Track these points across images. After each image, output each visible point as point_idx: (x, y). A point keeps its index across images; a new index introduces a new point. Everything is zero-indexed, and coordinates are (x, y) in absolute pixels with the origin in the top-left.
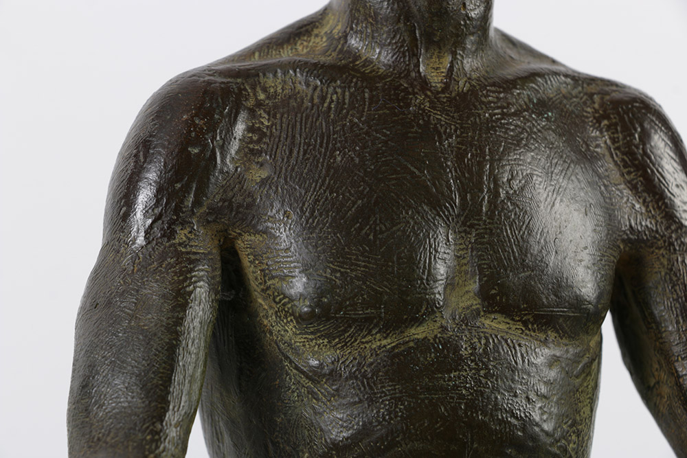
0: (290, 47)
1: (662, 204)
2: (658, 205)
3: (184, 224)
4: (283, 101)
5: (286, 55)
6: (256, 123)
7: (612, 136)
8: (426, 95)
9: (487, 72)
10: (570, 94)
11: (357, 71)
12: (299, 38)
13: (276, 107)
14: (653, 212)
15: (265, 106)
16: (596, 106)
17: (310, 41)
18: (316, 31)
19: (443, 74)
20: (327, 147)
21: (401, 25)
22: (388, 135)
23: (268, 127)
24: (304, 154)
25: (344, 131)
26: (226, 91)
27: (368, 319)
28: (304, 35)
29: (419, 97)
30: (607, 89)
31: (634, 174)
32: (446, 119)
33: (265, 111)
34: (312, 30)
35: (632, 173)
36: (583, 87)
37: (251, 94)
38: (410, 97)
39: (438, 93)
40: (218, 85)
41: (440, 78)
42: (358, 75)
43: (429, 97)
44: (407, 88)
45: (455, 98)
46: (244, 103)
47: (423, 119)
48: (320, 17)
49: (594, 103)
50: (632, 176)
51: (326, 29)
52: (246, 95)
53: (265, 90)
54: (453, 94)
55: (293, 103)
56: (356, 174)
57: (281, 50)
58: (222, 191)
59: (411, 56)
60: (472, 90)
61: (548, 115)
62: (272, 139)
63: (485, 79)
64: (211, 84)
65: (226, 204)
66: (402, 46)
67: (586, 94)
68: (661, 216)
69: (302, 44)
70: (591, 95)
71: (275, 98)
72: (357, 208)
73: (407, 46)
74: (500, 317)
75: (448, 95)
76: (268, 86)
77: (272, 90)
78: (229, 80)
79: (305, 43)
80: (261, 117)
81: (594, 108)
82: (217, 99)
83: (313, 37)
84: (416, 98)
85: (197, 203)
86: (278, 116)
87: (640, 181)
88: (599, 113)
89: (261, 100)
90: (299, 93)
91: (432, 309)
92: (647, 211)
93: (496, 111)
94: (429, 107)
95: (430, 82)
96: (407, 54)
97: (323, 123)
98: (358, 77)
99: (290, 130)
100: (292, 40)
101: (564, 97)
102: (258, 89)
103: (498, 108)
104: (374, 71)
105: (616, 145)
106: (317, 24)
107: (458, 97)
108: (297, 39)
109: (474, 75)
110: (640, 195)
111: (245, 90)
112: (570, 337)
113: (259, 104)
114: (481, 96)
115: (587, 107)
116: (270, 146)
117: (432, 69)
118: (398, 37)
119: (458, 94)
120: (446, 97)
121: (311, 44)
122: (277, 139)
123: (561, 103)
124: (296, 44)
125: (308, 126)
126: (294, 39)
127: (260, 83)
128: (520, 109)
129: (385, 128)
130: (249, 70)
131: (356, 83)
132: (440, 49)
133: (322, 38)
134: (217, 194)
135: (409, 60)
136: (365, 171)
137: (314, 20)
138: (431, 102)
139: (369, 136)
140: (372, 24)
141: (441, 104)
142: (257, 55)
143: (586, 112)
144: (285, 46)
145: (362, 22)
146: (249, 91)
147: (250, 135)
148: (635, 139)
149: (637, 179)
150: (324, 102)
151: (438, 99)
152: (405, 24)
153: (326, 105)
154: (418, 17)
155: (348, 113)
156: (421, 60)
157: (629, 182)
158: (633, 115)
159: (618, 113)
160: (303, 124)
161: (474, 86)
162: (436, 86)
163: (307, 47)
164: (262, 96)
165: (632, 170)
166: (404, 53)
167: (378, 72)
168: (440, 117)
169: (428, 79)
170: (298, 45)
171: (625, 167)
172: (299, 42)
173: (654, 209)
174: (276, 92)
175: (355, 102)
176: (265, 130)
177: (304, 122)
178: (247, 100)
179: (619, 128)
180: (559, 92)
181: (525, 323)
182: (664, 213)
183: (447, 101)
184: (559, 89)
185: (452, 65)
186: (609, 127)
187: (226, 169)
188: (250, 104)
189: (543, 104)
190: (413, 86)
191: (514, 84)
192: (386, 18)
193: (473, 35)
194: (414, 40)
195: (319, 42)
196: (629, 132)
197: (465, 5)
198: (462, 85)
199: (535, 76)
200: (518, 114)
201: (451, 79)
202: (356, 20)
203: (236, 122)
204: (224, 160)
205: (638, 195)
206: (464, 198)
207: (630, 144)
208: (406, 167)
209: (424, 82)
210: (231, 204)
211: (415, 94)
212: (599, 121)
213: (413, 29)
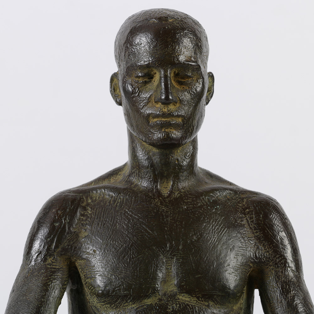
0: (107, 180)
1: (272, 246)
2: (270, 246)
3: (50, 255)
4: (98, 202)
5: (106, 183)
6: (85, 212)
7: (250, 216)
8: (159, 199)
9: (190, 189)
10: (232, 198)
11: (131, 189)
12: (112, 176)
13: (95, 205)
14: (267, 249)
15: (90, 205)
16: (244, 203)
17: (116, 177)
18: (120, 173)
19: (168, 190)
20: (114, 222)
21: (149, 169)
22: (140, 217)
23: (90, 214)
24: (104, 225)
25: (121, 215)
26: (73, 201)
27: (126, 296)
28: (115, 175)
29: (156, 200)
30: (251, 195)
31: (259, 233)
32: (166, 209)
33: (90, 207)
34: (119, 172)
35: (258, 232)
36: (239, 195)
37: (85, 200)
38: (152, 200)
39: (165, 198)
40: (70, 196)
41: (167, 192)
42: (131, 191)
43: (160, 200)
44: (151, 196)
45: (172, 200)
46: (81, 204)
47: (156, 210)
48: (123, 167)
49: (243, 202)
50: (258, 234)
51: (124, 172)
52: (82, 201)
53: (91, 198)
54: (172, 199)
55: (102, 204)
56: (124, 233)
57: (104, 181)
58: (68, 241)
59: (154, 182)
60: (181, 197)
61: (217, 207)
62: (91, 219)
63: (188, 192)
64: (68, 196)
65: (70, 247)
66: (150, 178)
67: (240, 198)
68: (271, 251)
69: (113, 178)
70: (243, 199)
71: (95, 202)
72: (123, 248)
73: (152, 178)
74: (186, 295)
75: (169, 199)
76: (93, 197)
77: (94, 198)
78: (77, 194)
79: (114, 178)
80: (88, 210)
81: (243, 204)
82: (69, 202)
83: (118, 175)
84: (155, 201)
85: (56, 247)
86: (95, 209)
87: (262, 236)
88: (245, 206)
89: (89, 203)
90: (105, 199)
91: (155, 291)
92: (264, 249)
93: (190, 206)
94: (160, 204)
95: (162, 194)
96: (152, 182)
97: (113, 212)
98: (131, 192)
99: (99, 215)
100: (109, 177)
101: (228, 199)
102: (89, 198)
104: (138, 189)
105: (251, 220)
106: (121, 170)
107: (173, 200)
108: (111, 176)
109: (183, 191)
110: (261, 242)
111: (83, 198)
112: (220, 304)
113: (88, 204)
114: (184, 199)
115: (240, 204)
116: (90, 222)
117: (166, 188)
118: (148, 174)
119: (174, 199)
120: (168, 200)
121: (116, 178)
122: (93, 219)
123: (225, 202)
124: (110, 179)
125: (107, 213)
126: (110, 176)
127: (90, 195)
128: (203, 204)
129: (139, 214)
130: (86, 190)
131: (129, 194)
132: (167, 179)
133: (121, 176)
134: (65, 243)
135: (153, 184)
136: (128, 232)
137: (121, 168)
138: (161, 202)
139: (131, 217)
140: (138, 169)
141: (165, 203)
142: (93, 183)
143: (239, 206)
144: (106, 180)
145: (135, 169)
146: (85, 199)
147: (82, 217)
148: (260, 217)
149: (260, 235)
150: (115, 203)
151: (165, 201)
152: (151, 169)
153: (115, 204)
154: (156, 166)
155: (124, 207)
156: (158, 184)
157: (257, 236)
158: (261, 207)
159: (254, 206)
160: (105, 213)
161: (182, 195)
162: (165, 195)
163: (115, 179)
164: (90, 201)
165: (258, 231)
166: (151, 181)
167: (139, 190)
168: (164, 208)
169: (161, 192)
170: (111, 179)
171: (255, 230)
172: (112, 178)
173: (268, 248)
174: (96, 199)
175: (128, 203)
176: (89, 215)
177: (105, 211)
178: (83, 203)
179: (253, 213)
180: (226, 197)
181: (198, 298)
182: (273, 250)
183: (168, 201)
184: (226, 196)
185: (172, 186)
186: (249, 212)
187: (70, 232)
188: (84, 204)
189: (215, 203)
190: (154, 195)
191: (201, 194)
192: (143, 166)
193: (183, 173)
194: (155, 175)
195: (120, 177)
196: (257, 214)
197: (178, 160)
198: (176, 194)
199: (213, 190)
200: (201, 207)
201: (171, 192)
202: (133, 167)
203: (76, 212)
204: (69, 228)
205: (260, 242)
206: (171, 243)
207: (257, 220)
208: (146, 230)
209: (159, 194)
210: (72, 247)
211: (154, 199)
212: (244, 210)
213: (154, 171)
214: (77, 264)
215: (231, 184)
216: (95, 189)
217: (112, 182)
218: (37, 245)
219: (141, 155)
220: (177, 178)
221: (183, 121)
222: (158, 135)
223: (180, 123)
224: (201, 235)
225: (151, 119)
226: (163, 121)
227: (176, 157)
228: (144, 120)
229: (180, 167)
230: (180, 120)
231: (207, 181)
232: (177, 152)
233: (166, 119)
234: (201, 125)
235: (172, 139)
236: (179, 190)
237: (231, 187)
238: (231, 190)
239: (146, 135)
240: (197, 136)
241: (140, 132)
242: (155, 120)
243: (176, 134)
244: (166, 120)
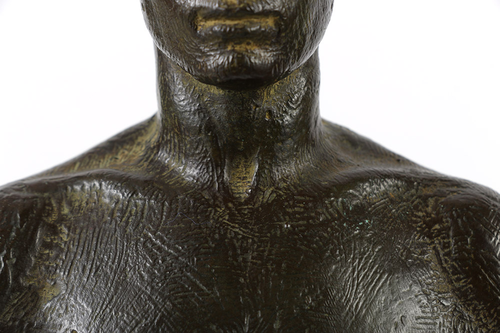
0: (110, 157)
1: (494, 312)
2: (490, 313)
4: (85, 214)
5: (105, 165)
6: (55, 239)
7: (442, 241)
8: (227, 208)
9: (300, 179)
10: (400, 197)
11: (163, 183)
12: (122, 147)
13: (77, 221)
14: (483, 320)
15: (66, 221)
16: (429, 209)
17: (131, 150)
18: (140, 139)
19: (249, 184)
20: (119, 263)
21: (203, 136)
22: (180, 251)
23: (66, 242)
24: (96, 271)
25: (136, 247)
26: (27, 211)
28: (128, 144)
29: (219, 209)
30: (444, 189)
31: (463, 281)
32: (244, 232)
33: (66, 226)
34: (137, 138)
35: (461, 280)
36: (417, 190)
37: (55, 209)
38: (209, 209)
39: (241, 204)
40: (20, 201)
41: (245, 188)
42: (161, 187)
43: (229, 209)
44: (206, 200)
45: (257, 210)
46: (45, 219)
47: (219, 234)
48: (147, 124)
49: (427, 206)
50: (461, 283)
51: (147, 138)
52: (49, 210)
53: (70, 203)
54: (256, 206)
56: (143, 292)
57: (102, 160)
58: (12, 310)
59: (214, 166)
60: (278, 201)
61: (364, 222)
62: (68, 256)
63: (295, 187)
64: (14, 200)
65: (17, 323)
66: (205, 157)
67: (419, 197)
68: (493, 324)
69: (123, 153)
70: (425, 199)
71: (78, 213)
72: (140, 328)
73: (209, 156)
75: (250, 207)
76: (74, 200)
77: (77, 204)
78: (36, 194)
79: (126, 152)
80: (61, 232)
81: (426, 212)
82: (16, 215)
83: (135, 146)
84: (216, 211)
86: (78, 231)
87: (470, 288)
88: (430, 216)
89: (64, 215)
90: (101, 206)
92: (476, 320)
93: (301, 222)
94: (228, 220)
95: (233, 193)
96: (210, 165)
97: (119, 239)
98: (160, 190)
99: (86, 245)
100: (114, 150)
101: (392, 201)
103: (303, 219)
104: (178, 182)
105: (446, 250)
106: (143, 131)
107: (260, 208)
108: (120, 148)
109: (282, 185)
110: (470, 302)
111: (50, 204)
113: (62, 219)
114: (286, 206)
115: (418, 211)
116: (66, 263)
117: (243, 179)
118: (201, 147)
119: (262, 205)
120: (248, 208)
121: (131, 153)
122: (73, 256)
123: (385, 208)
124: (117, 154)
125: (104, 241)
126: (117, 148)
127: (67, 197)
128: (330, 218)
129: (177, 243)
130: (57, 183)
131: (157, 196)
132: (247, 158)
133: (142, 147)
134: (7, 313)
135: (213, 171)
136: (152, 288)
138: (231, 215)
139: (161, 252)
140: (178, 135)
141: (242, 217)
142: (78, 165)
143: (416, 216)
144: (107, 156)
145: (170, 132)
146: (54, 205)
147: (47, 252)
148: (467, 244)
149: (466, 286)
150: (123, 217)
151: (239, 211)
152: (206, 135)
153: (124, 219)
154: (219, 127)
155: (144, 227)
156: (225, 171)
157: (459, 289)
158: (467, 218)
159: (452, 216)
160: (100, 240)
161: (280, 196)
162: (240, 197)
163: (127, 156)
164: (66, 211)
165: (462, 277)
166: (207, 164)
167: (181, 184)
168: (237, 230)
169: (232, 190)
170: (119, 153)
171: (454, 273)
172: (121, 151)
173: (485, 317)
174: (80, 206)
175: (152, 215)
176: (63, 246)
177: (100, 237)
178: (49, 215)
179: (451, 233)
180: (385, 196)
182: (496, 321)
183: (249, 212)
184: (385, 193)
185: (258, 175)
186: (439, 231)
187: (18, 288)
188: (51, 220)
189: (361, 211)
190: (215, 197)
191: (327, 192)
192: (188, 128)
193: (283, 142)
194: (216, 150)
195: (138, 151)
196: (460, 235)
197: (270, 112)
198: (268, 195)
199: (357, 180)
200: (325, 224)
201: (256, 190)
203: (33, 239)
204: (16, 279)
205: (467, 303)
207: (460, 250)
209: (228, 194)
210: (22, 322)
211: (215, 206)
212: (429, 225)
213: (214, 140)
215: (399, 160)
217: (120, 162)
220: (270, 157)
221: (277, 24)
222: (217, 60)
223: (271, 29)
224: (325, 294)
225: (201, 21)
226: (229, 26)
227: (265, 106)
228: (183, 24)
229: (277, 128)
230: (270, 22)
231: (342, 155)
232: (268, 94)
233: (236, 22)
234: (323, 29)
235: (252, 68)
236: (273, 183)
237: (399, 169)
238: (398, 177)
239: (189, 59)
240: (316, 52)
241: (176, 49)
242: (210, 23)
243: (262, 56)
244: (235, 25)
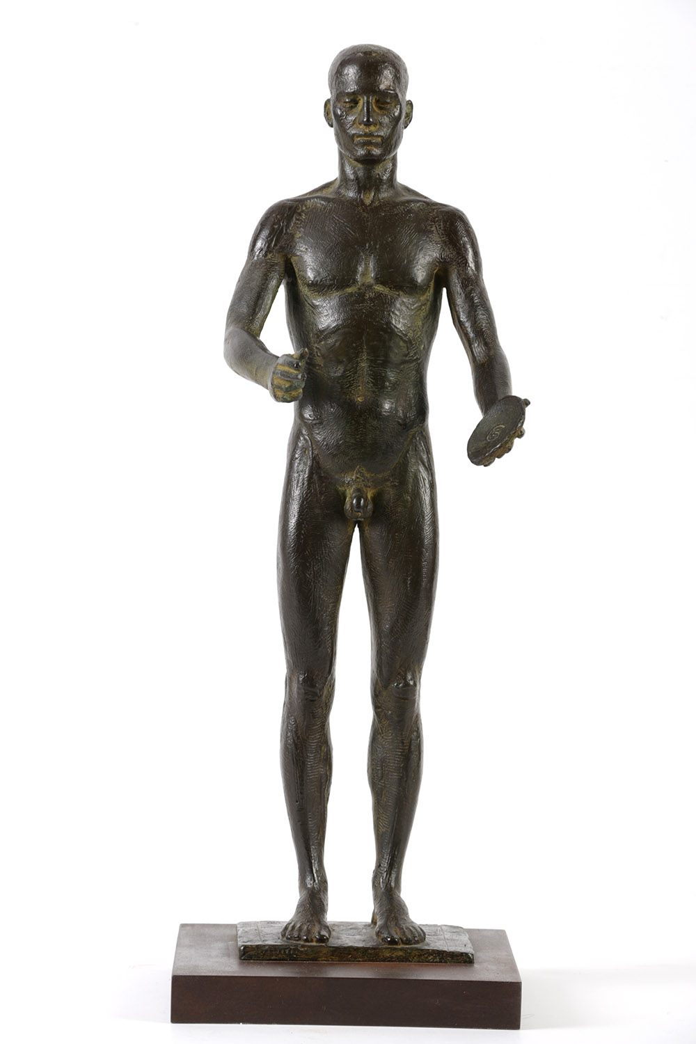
0: (320, 192)
1: (456, 249)
2: (454, 249)
3: (270, 252)
4: (311, 210)
6: (300, 218)
7: (438, 224)
8: (362, 207)
9: (388, 199)
11: (340, 199)
13: (308, 212)
14: (452, 251)
18: (331, 186)
20: (323, 225)
21: (354, 182)
22: (345, 221)
24: (315, 228)
25: (330, 220)
26: (290, 208)
27: (331, 285)
28: (327, 188)
32: (368, 215)
33: (304, 213)
37: (301, 208)
38: (356, 208)
39: (367, 206)
40: (289, 204)
41: (369, 201)
44: (355, 205)
46: (297, 211)
47: (359, 216)
48: (334, 181)
50: (445, 238)
51: (334, 185)
54: (372, 207)
55: (314, 211)
56: (332, 234)
57: (317, 193)
58: (285, 241)
60: (380, 206)
61: (411, 215)
63: (387, 202)
64: (286, 204)
65: (286, 245)
66: (355, 190)
67: (431, 209)
68: (455, 253)
70: (433, 210)
71: (309, 209)
72: (330, 246)
74: (381, 286)
75: (370, 207)
77: (308, 206)
79: (326, 190)
80: (303, 216)
81: (433, 214)
82: (286, 209)
83: (329, 188)
85: (275, 245)
86: (309, 215)
87: (447, 240)
88: (435, 215)
90: (317, 207)
91: (355, 281)
92: (449, 251)
93: (388, 213)
94: (362, 211)
95: (365, 203)
96: (357, 193)
97: (323, 217)
98: (339, 201)
99: (312, 220)
101: (421, 210)
102: (304, 206)
105: (440, 227)
106: (332, 183)
108: (324, 189)
109: (382, 201)
111: (299, 206)
112: (409, 294)
113: (303, 211)
114: (383, 208)
115: (430, 213)
116: (304, 225)
117: (368, 198)
118: (354, 186)
119: (375, 207)
121: (328, 190)
122: (306, 223)
123: (418, 211)
124: (323, 191)
127: (305, 204)
128: (398, 212)
129: (344, 219)
131: (337, 203)
132: (370, 190)
133: (332, 188)
134: (283, 242)
136: (335, 233)
138: (364, 210)
139: (338, 221)
140: (346, 182)
143: (430, 215)
145: (343, 181)
147: (298, 222)
148: (448, 225)
150: (325, 210)
151: (366, 209)
152: (356, 181)
154: (361, 179)
155: (332, 213)
156: (362, 195)
157: (443, 241)
158: (448, 216)
159: (442, 216)
161: (381, 204)
162: (367, 204)
164: (304, 208)
165: (444, 236)
167: (346, 199)
168: (365, 215)
171: (442, 235)
175: (336, 210)
176: (303, 220)
177: (317, 217)
178: (298, 209)
179: (442, 221)
181: (390, 288)
183: (370, 209)
184: (419, 207)
185: (374, 197)
186: (437, 221)
187: (287, 233)
188: (299, 211)
189: (409, 212)
190: (358, 204)
191: (398, 204)
192: (349, 180)
193: (383, 185)
194: (359, 187)
195: (331, 190)
196: (445, 222)
197: (379, 174)
198: (377, 203)
199: (409, 202)
200: (397, 215)
201: (372, 202)
202: (341, 181)
203: (292, 217)
204: (286, 230)
205: (446, 245)
206: (370, 243)
207: (445, 227)
208: (349, 232)
210: (288, 246)
211: (358, 207)
212: (434, 218)
213: (358, 183)
214: (292, 261)
215: (426, 198)
216: (310, 199)
217: (324, 194)
218: (259, 244)
219: (349, 170)
220: (378, 190)
221: (382, 140)
222: (361, 152)
223: (380, 142)
224: (395, 237)
225: (356, 138)
226: (366, 140)
227: (377, 172)
228: (350, 139)
229: (381, 180)
230: (379, 139)
231: (404, 194)
232: (378, 167)
233: (368, 139)
234: (399, 145)
235: (373, 155)
236: (379, 200)
237: (425, 200)
238: (424, 202)
239: (351, 152)
240: (396, 153)
241: (347, 149)
242: (359, 139)
243: (377, 151)
